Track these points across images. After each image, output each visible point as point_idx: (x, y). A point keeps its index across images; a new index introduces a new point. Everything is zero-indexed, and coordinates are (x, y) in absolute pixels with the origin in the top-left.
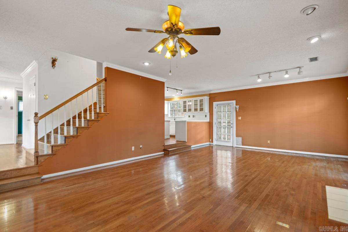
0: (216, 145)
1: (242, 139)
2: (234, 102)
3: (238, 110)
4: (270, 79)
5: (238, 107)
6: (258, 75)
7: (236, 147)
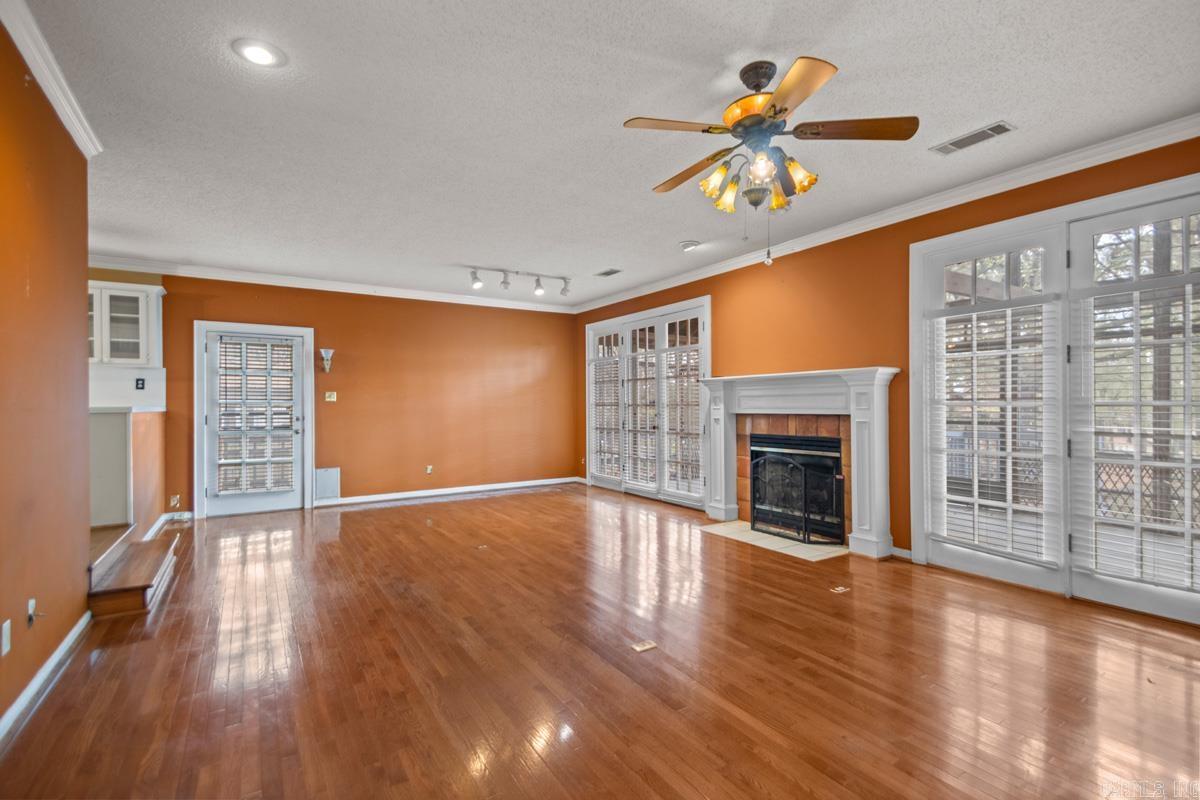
0: (208, 518)
1: (342, 473)
2: (308, 333)
3: (327, 365)
4: (506, 291)
5: (327, 354)
6: (474, 267)
7: (316, 508)
